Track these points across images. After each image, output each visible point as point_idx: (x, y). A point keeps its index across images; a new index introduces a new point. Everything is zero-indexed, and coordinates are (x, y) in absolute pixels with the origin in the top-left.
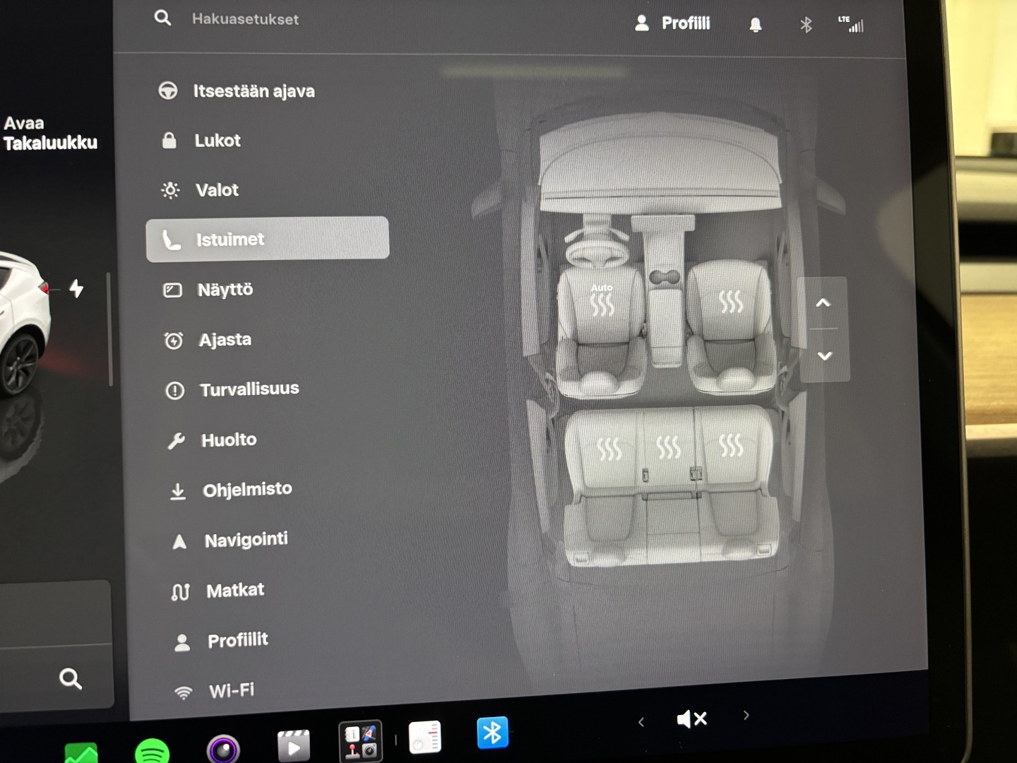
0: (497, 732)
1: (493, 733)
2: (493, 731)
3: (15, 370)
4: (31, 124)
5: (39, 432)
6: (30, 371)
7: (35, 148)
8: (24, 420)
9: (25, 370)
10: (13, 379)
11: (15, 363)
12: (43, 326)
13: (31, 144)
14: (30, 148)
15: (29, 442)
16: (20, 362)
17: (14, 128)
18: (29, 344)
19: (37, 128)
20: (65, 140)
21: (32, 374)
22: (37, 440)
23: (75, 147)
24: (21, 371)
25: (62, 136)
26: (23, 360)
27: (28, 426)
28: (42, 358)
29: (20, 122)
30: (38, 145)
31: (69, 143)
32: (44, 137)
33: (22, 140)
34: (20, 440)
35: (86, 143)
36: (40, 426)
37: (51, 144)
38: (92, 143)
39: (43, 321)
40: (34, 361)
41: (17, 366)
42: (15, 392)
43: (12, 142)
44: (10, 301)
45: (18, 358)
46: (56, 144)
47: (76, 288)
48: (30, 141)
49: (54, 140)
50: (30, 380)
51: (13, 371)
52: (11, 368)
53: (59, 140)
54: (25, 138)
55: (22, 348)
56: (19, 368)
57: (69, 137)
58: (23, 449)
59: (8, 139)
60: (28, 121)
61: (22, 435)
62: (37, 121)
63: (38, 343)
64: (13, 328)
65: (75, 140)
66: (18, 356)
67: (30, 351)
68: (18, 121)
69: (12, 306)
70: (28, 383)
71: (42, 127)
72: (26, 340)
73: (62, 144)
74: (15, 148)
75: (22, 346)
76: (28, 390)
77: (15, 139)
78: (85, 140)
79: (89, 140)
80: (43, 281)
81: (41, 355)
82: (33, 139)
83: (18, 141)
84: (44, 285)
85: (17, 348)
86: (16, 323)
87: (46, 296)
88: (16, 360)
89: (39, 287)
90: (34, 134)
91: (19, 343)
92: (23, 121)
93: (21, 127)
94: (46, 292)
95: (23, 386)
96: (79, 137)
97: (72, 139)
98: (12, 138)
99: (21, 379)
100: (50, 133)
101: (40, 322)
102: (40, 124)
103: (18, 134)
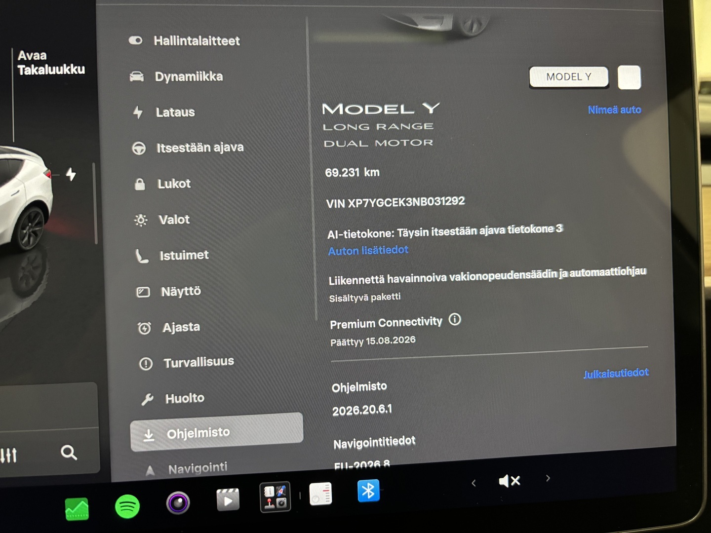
0: (372, 490)
1: (368, 491)
2: (369, 490)
3: (28, 232)
4: (37, 56)
5: (45, 277)
6: (38, 233)
7: (40, 74)
8: (34, 268)
9: (34, 232)
10: (26, 239)
11: (28, 228)
12: (47, 201)
13: (37, 70)
14: (37, 74)
15: (38, 284)
16: (31, 227)
17: (25, 59)
18: (37, 214)
19: (42, 59)
20: (61, 68)
21: (40, 235)
22: (44, 283)
23: (69, 73)
24: (32, 233)
25: (60, 65)
26: (33, 225)
27: (37, 272)
28: (47, 224)
29: (30, 55)
30: (42, 71)
31: (65, 70)
32: (47, 65)
33: (31, 68)
34: (32, 283)
35: (77, 70)
36: (47, 272)
37: (52, 70)
38: (81, 70)
39: (48, 198)
40: (41, 226)
41: (29, 229)
42: (28, 248)
43: (24, 69)
44: (24, 183)
45: (30, 224)
46: (55, 71)
47: (71, 174)
48: (37, 68)
49: (54, 68)
50: (38, 239)
51: (26, 233)
52: (25, 231)
53: (57, 68)
54: (33, 66)
55: (32, 217)
56: (30, 231)
57: (65, 65)
58: (34, 289)
59: (21, 67)
60: (35, 54)
61: (33, 279)
62: (42, 54)
63: (43, 211)
64: (26, 203)
65: (69, 67)
66: (29, 222)
67: (38, 219)
68: (28, 54)
69: (25, 187)
70: (37, 242)
71: (45, 58)
72: (35, 211)
73: (59, 70)
75: (33, 215)
76: (37, 247)
77: (26, 67)
78: (76, 67)
79: (79, 68)
80: (47, 169)
81: (46, 222)
82: (39, 67)
83: (28, 68)
84: (48, 172)
85: (29, 216)
86: (28, 199)
87: (50, 180)
88: (29, 225)
89: (44, 173)
90: (39, 63)
91: (31, 213)
92: (32, 54)
93: (30, 58)
94: (49, 177)
95: (33, 244)
96: (72, 65)
97: (67, 67)
98: (24, 66)
99: (32, 239)
100: (51, 62)
101: (45, 198)
102: (44, 56)
103: (28, 63)
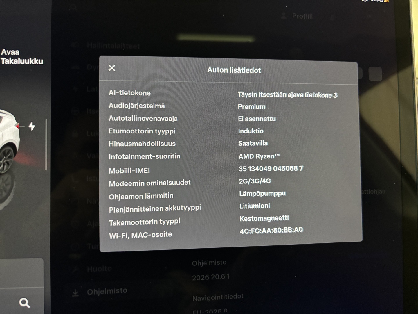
3: (3, 163)
4: (13, 53)
5: (13, 191)
6: (10, 163)
7: (15, 63)
8: (7, 185)
9: (7, 163)
10: (2, 166)
11: (3, 159)
12: (16, 143)
13: (13, 61)
14: (13, 63)
15: (8, 195)
16: (5, 159)
17: (6, 54)
18: (10, 151)
19: (16, 54)
20: (28, 60)
21: (10, 164)
22: (12, 194)
23: (33, 63)
24: (6, 163)
25: (27, 58)
26: (7, 158)
27: (8, 188)
28: (15, 157)
29: (9, 52)
30: (16, 62)
31: (30, 61)
32: (19, 58)
33: (9, 60)
34: (5, 194)
35: (38, 62)
36: (14, 188)
37: (22, 62)
38: (41, 62)
39: (17, 141)
40: (12, 158)
41: (4, 160)
42: (3, 172)
43: (4, 60)
44: (2, 131)
45: (5, 157)
46: (24, 62)
47: (32, 126)
48: (13, 60)
49: (24, 60)
50: (9, 167)
51: (2, 163)
52: (1, 162)
53: (26, 60)
54: (10, 58)
55: (6, 153)
56: (5, 161)
57: (31, 59)
58: (6, 198)
59: (3, 59)
60: (12, 51)
61: (5, 192)
62: (16, 51)
63: (13, 149)
64: (3, 144)
66: (4, 156)
67: (10, 154)
68: (7, 51)
69: (2, 134)
70: (8, 169)
71: (18, 54)
72: (8, 149)
73: (27, 61)
74: (6, 63)
75: (6, 152)
76: (9, 171)
77: (6, 59)
78: (37, 60)
79: (39, 60)
80: (16, 123)
81: (15, 155)
82: (14, 59)
83: (7, 60)
84: (17, 125)
85: (4, 153)
86: (4, 141)
87: (18, 130)
88: (3, 158)
89: (15, 125)
90: (15, 57)
91: (5, 150)
92: (10, 51)
93: (9, 54)
94: (18, 128)
95: (6, 169)
96: (35, 59)
97: (32, 59)
98: (5, 59)
99: (5, 167)
100: (22, 56)
101: (15, 141)
102: (18, 53)
103: (7, 57)
